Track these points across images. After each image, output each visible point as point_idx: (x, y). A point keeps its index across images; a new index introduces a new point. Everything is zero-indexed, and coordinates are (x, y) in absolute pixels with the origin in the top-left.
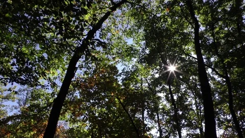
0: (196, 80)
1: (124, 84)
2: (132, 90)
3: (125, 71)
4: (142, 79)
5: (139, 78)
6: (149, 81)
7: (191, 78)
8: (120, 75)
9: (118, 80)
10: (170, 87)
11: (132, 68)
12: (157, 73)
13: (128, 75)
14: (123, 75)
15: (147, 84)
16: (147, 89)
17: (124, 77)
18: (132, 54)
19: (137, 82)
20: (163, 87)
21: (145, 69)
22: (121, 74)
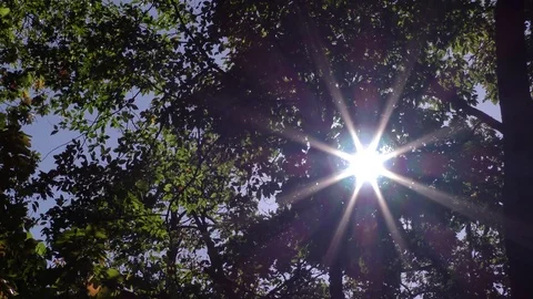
0: (486, 249)
2: (111, 283)
3: (78, 163)
4: (175, 218)
5: (162, 215)
6: (215, 235)
7: (461, 235)
9: (31, 214)
10: (335, 279)
11: (122, 149)
12: (268, 190)
13: (95, 189)
14: (63, 186)
15: (203, 254)
16: (205, 283)
17: (69, 198)
21: (196, 160)
22: (48, 178)
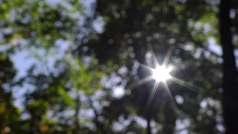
1: (29, 109)
3: (36, 73)
4: (78, 98)
5: (72, 95)
8: (20, 83)
9: (15, 96)
10: (149, 123)
11: (55, 67)
15: (91, 113)
16: (91, 126)
17: (33, 89)
18: (59, 29)
19: (64, 106)
20: (133, 122)
22: (23, 79)
